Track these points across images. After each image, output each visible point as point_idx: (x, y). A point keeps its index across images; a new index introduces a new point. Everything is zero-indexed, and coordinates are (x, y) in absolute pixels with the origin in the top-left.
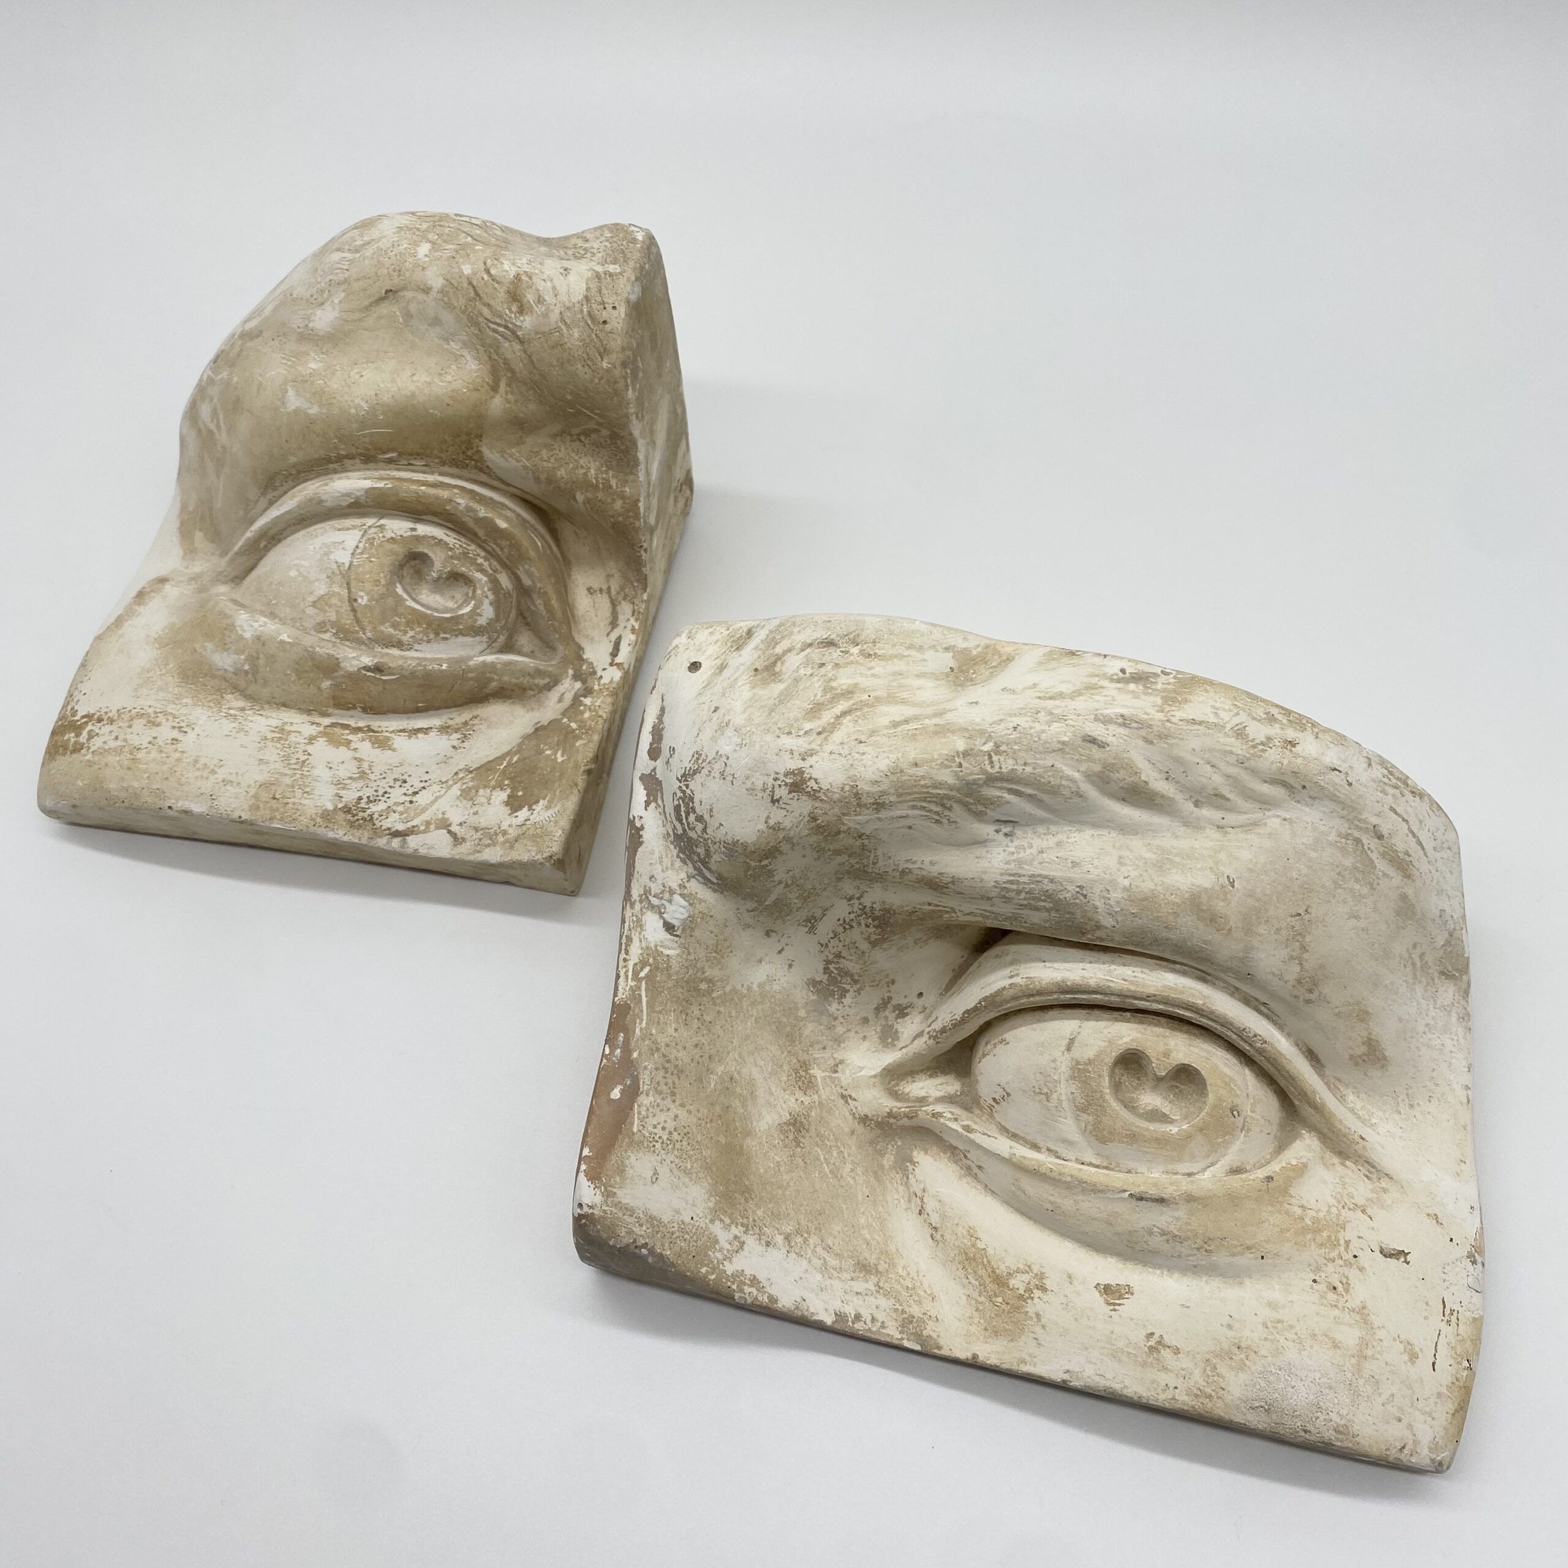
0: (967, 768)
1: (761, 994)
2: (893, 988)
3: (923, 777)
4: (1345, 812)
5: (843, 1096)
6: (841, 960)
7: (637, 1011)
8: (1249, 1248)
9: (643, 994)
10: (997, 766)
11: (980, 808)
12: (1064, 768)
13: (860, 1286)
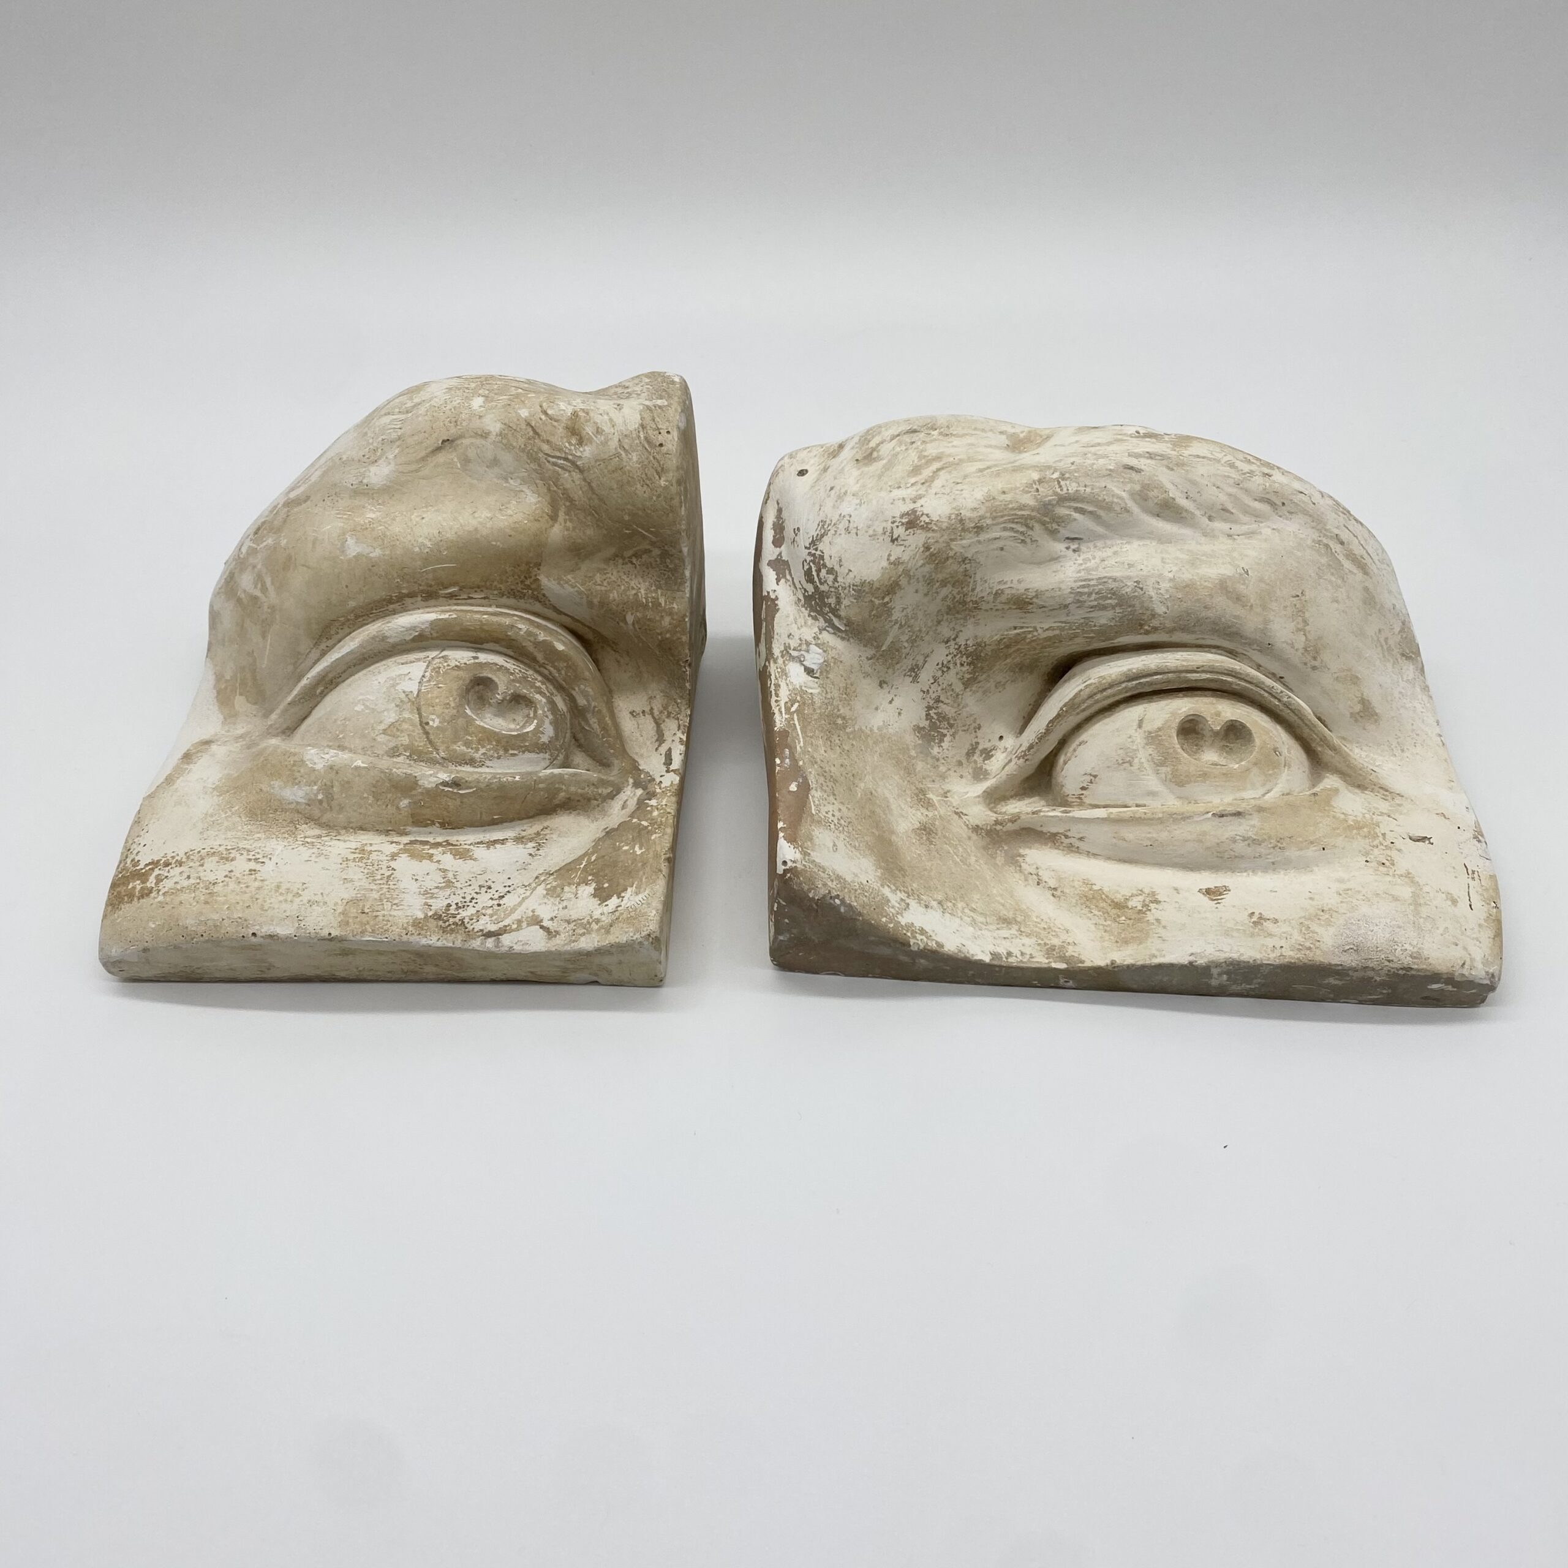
0: (1043, 492)
1: (881, 735)
2: (979, 733)
3: (1011, 502)
4: (1314, 524)
5: (956, 813)
6: (940, 704)
7: (794, 735)
8: (1312, 843)
9: (796, 722)
10: (1065, 489)
11: (1055, 526)
12: (1114, 489)
13: (1005, 933)
